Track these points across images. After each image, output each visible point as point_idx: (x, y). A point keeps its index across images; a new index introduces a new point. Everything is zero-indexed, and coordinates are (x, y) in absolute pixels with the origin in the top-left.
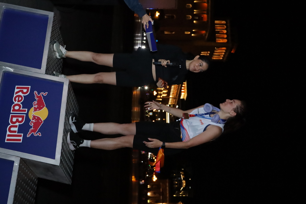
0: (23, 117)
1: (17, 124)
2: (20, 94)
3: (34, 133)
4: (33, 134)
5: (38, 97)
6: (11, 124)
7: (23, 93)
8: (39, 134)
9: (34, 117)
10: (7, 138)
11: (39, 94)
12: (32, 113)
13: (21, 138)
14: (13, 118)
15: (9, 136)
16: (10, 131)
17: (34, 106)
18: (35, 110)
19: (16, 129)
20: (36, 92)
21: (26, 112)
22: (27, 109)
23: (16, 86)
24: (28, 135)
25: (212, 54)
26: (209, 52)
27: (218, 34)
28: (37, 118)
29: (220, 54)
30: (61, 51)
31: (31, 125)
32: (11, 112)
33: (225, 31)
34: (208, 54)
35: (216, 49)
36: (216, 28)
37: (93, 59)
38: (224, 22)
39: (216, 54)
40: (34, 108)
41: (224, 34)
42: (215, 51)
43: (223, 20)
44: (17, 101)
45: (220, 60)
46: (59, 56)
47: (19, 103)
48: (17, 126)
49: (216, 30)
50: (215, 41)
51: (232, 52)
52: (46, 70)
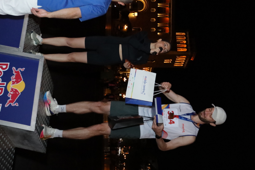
0: (2, 89)
4: (11, 104)
5: (16, 72)
7: (2, 68)
9: (12, 89)
11: (17, 70)
12: (10, 86)
17: (12, 80)
20: (14, 68)
21: (5, 85)
24: (6, 105)
25: (173, 62)
26: (171, 60)
27: (179, 44)
29: (181, 61)
31: (9, 96)
33: (185, 42)
34: (170, 62)
35: (177, 57)
36: (177, 39)
37: (68, 44)
38: (183, 34)
39: (177, 61)
41: (184, 44)
42: (177, 59)
43: (183, 32)
45: (181, 66)
46: (36, 43)
50: (176, 50)
51: (191, 60)
52: (24, 49)
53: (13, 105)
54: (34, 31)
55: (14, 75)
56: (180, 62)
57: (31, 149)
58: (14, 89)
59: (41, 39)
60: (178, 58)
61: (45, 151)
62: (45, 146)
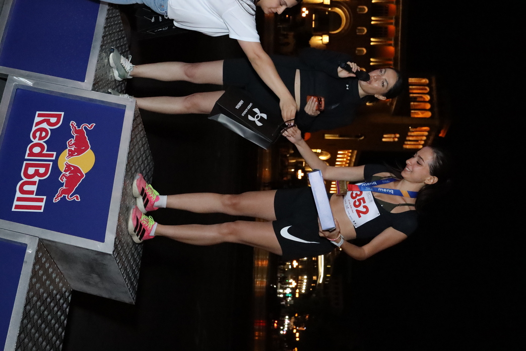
0: (47, 166)
1: (36, 179)
2: (45, 125)
3: (67, 195)
4: (65, 197)
5: (76, 132)
6: (25, 179)
7: (50, 124)
8: (77, 198)
9: (68, 167)
10: (16, 203)
11: (79, 127)
12: (64, 160)
13: (43, 204)
14: (29, 168)
15: (19, 199)
16: (22, 191)
17: (69, 148)
18: (71, 154)
19: (34, 188)
20: (73, 123)
21: (54, 158)
22: (55, 153)
23: (38, 113)
24: (56, 199)
25: (403, 139)
26: (398, 135)
27: (414, 102)
28: (73, 169)
29: (419, 138)
30: (123, 66)
31: (62, 180)
32: (26, 157)
33: (428, 98)
34: (396, 140)
35: (411, 130)
36: (411, 91)
38: (425, 81)
39: (411, 138)
40: (69, 150)
41: (425, 102)
42: (409, 134)
43: (424, 77)
44: (37, 138)
46: (120, 76)
47: (41, 142)
48: (36, 182)
49: (411, 95)
50: (409, 114)
51: (441, 135)
52: (94, 85)
53: (69, 198)
54: (116, 51)
55: (73, 137)
56: (417, 141)
57: (105, 295)
58: (73, 166)
59: (131, 67)
60: (413, 132)
61: (133, 299)
62: (134, 288)
